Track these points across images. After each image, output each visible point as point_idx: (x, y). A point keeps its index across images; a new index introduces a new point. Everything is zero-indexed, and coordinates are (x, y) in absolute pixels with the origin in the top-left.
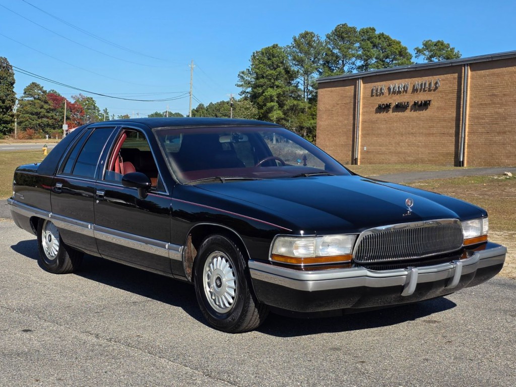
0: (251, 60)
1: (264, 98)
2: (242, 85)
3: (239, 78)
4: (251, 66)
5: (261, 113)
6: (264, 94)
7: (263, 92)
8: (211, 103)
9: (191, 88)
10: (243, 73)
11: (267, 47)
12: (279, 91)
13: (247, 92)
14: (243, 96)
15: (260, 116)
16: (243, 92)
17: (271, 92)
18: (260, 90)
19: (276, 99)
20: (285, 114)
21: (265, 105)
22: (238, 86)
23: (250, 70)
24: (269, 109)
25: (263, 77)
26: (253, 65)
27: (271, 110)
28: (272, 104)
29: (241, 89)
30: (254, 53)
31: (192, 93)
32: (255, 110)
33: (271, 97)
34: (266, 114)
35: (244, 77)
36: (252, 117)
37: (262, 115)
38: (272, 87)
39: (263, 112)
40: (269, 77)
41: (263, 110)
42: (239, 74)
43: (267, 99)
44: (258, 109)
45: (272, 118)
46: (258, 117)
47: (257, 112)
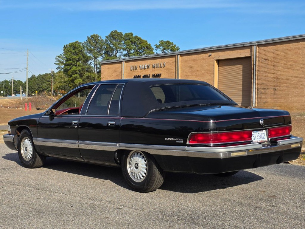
0: (63, 49)
1: (71, 72)
2: (57, 64)
3: (56, 60)
4: (63, 53)
6: (71, 70)
7: (71, 68)
8: (40, 74)
9: (27, 66)
10: (59, 57)
11: (72, 42)
12: (79, 68)
13: (62, 68)
14: (59, 70)
15: (69, 82)
17: (74, 68)
18: (69, 67)
19: (78, 72)
20: (83, 81)
21: (72, 76)
23: (63, 55)
24: (74, 78)
25: (70, 60)
26: (64, 52)
27: (76, 78)
28: (76, 75)
29: (57, 66)
30: (65, 46)
31: (28, 69)
32: (66, 79)
33: (75, 71)
34: (73, 81)
35: (59, 59)
36: (65, 83)
37: (70, 81)
38: (76, 66)
39: (71, 80)
40: (74, 60)
41: (71, 79)
42: (56, 57)
43: (73, 72)
44: (68, 78)
45: (76, 83)
46: (68, 82)
47: (68, 80)
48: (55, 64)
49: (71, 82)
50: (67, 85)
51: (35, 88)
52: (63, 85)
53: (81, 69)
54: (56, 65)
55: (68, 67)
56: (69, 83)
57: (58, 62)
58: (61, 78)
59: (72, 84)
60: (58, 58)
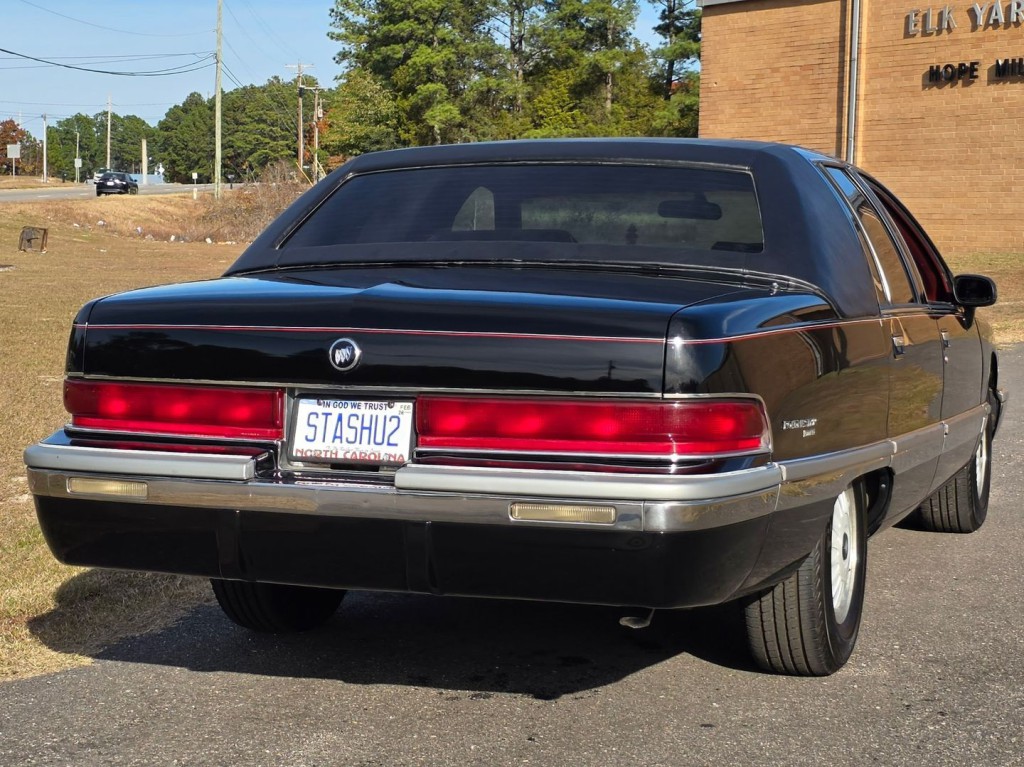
1: (411, 71)
2: (339, 37)
5: (404, 110)
6: (410, 62)
7: (407, 56)
9: (219, 42)
12: (447, 53)
13: (357, 55)
14: (345, 63)
15: (399, 119)
16: (344, 55)
17: (423, 55)
18: (398, 51)
19: (442, 73)
20: (464, 111)
21: (414, 91)
22: (332, 38)
24: (423, 99)
25: (405, 16)
27: (429, 101)
28: (431, 86)
29: (339, 46)
31: (221, 57)
32: (386, 106)
33: (429, 68)
34: (415, 114)
35: (349, 14)
36: (377, 122)
37: (403, 115)
38: (430, 44)
39: (408, 108)
40: (423, 17)
41: (406, 104)
42: (334, 7)
43: (418, 73)
44: (395, 99)
45: (432, 123)
46: (395, 121)
47: (393, 109)
48: (328, 38)
49: (409, 119)
50: (388, 134)
51: (202, 150)
52: (372, 132)
53: (454, 58)
54: (334, 41)
55: (398, 47)
56: (400, 123)
57: (343, 31)
58: (364, 99)
59: (414, 128)
60: (341, 9)
